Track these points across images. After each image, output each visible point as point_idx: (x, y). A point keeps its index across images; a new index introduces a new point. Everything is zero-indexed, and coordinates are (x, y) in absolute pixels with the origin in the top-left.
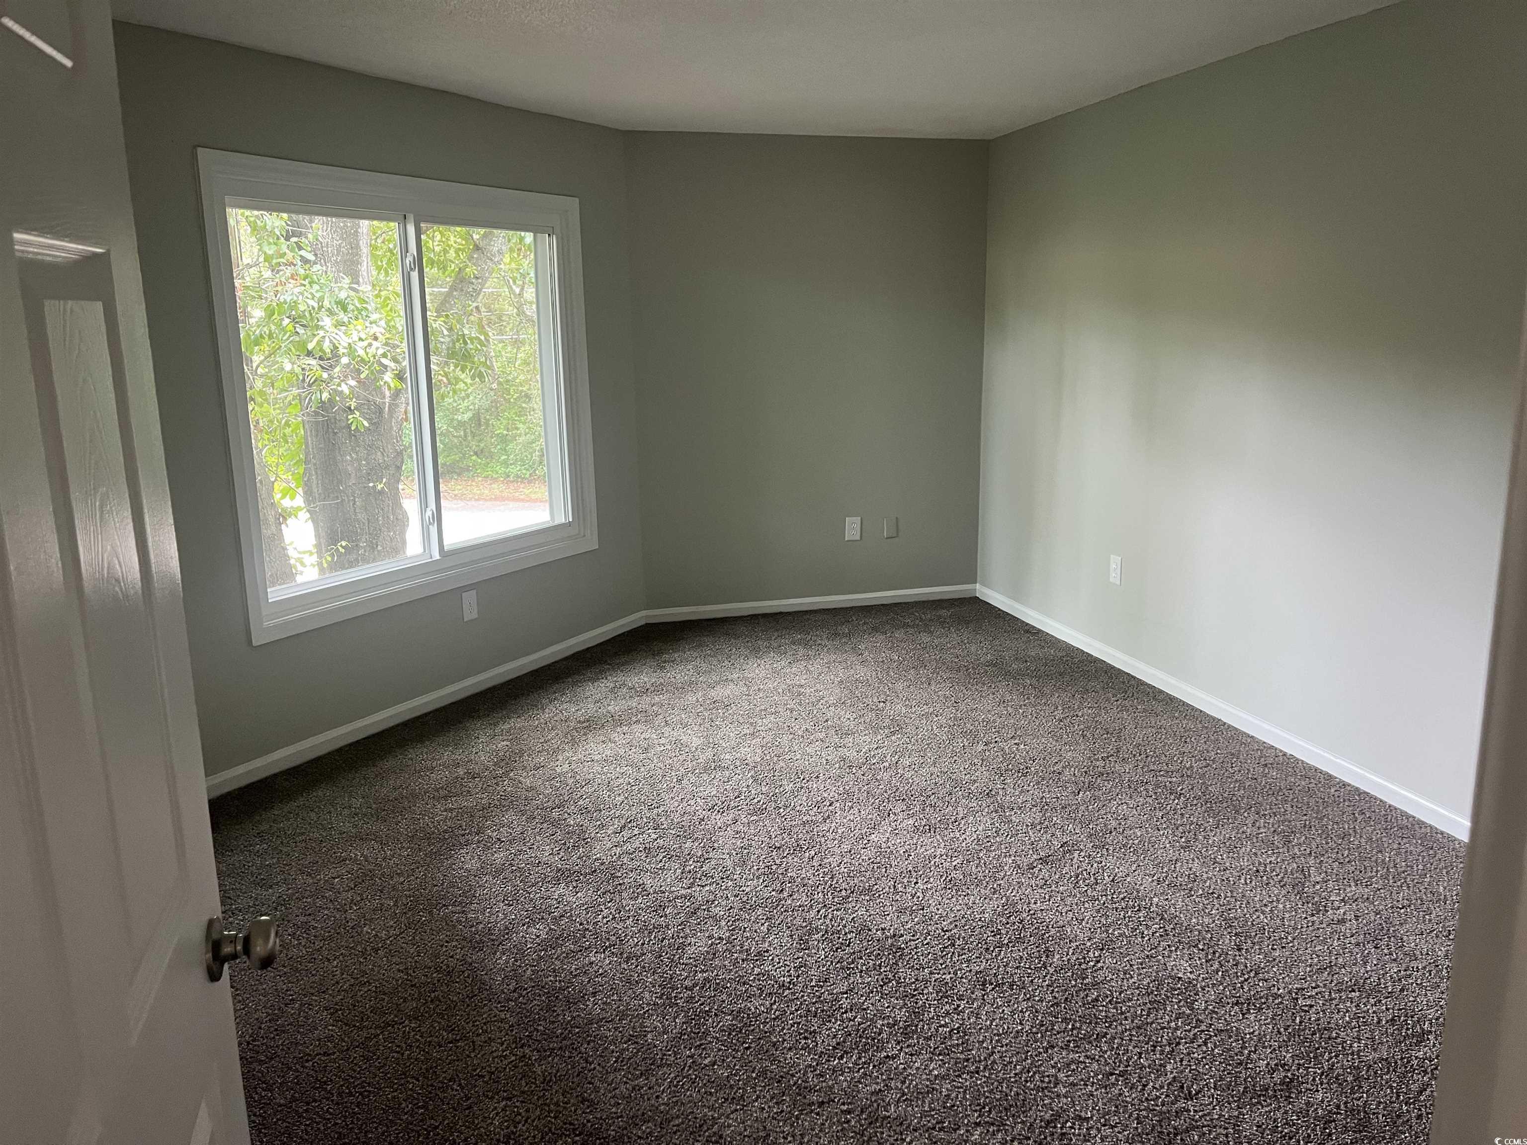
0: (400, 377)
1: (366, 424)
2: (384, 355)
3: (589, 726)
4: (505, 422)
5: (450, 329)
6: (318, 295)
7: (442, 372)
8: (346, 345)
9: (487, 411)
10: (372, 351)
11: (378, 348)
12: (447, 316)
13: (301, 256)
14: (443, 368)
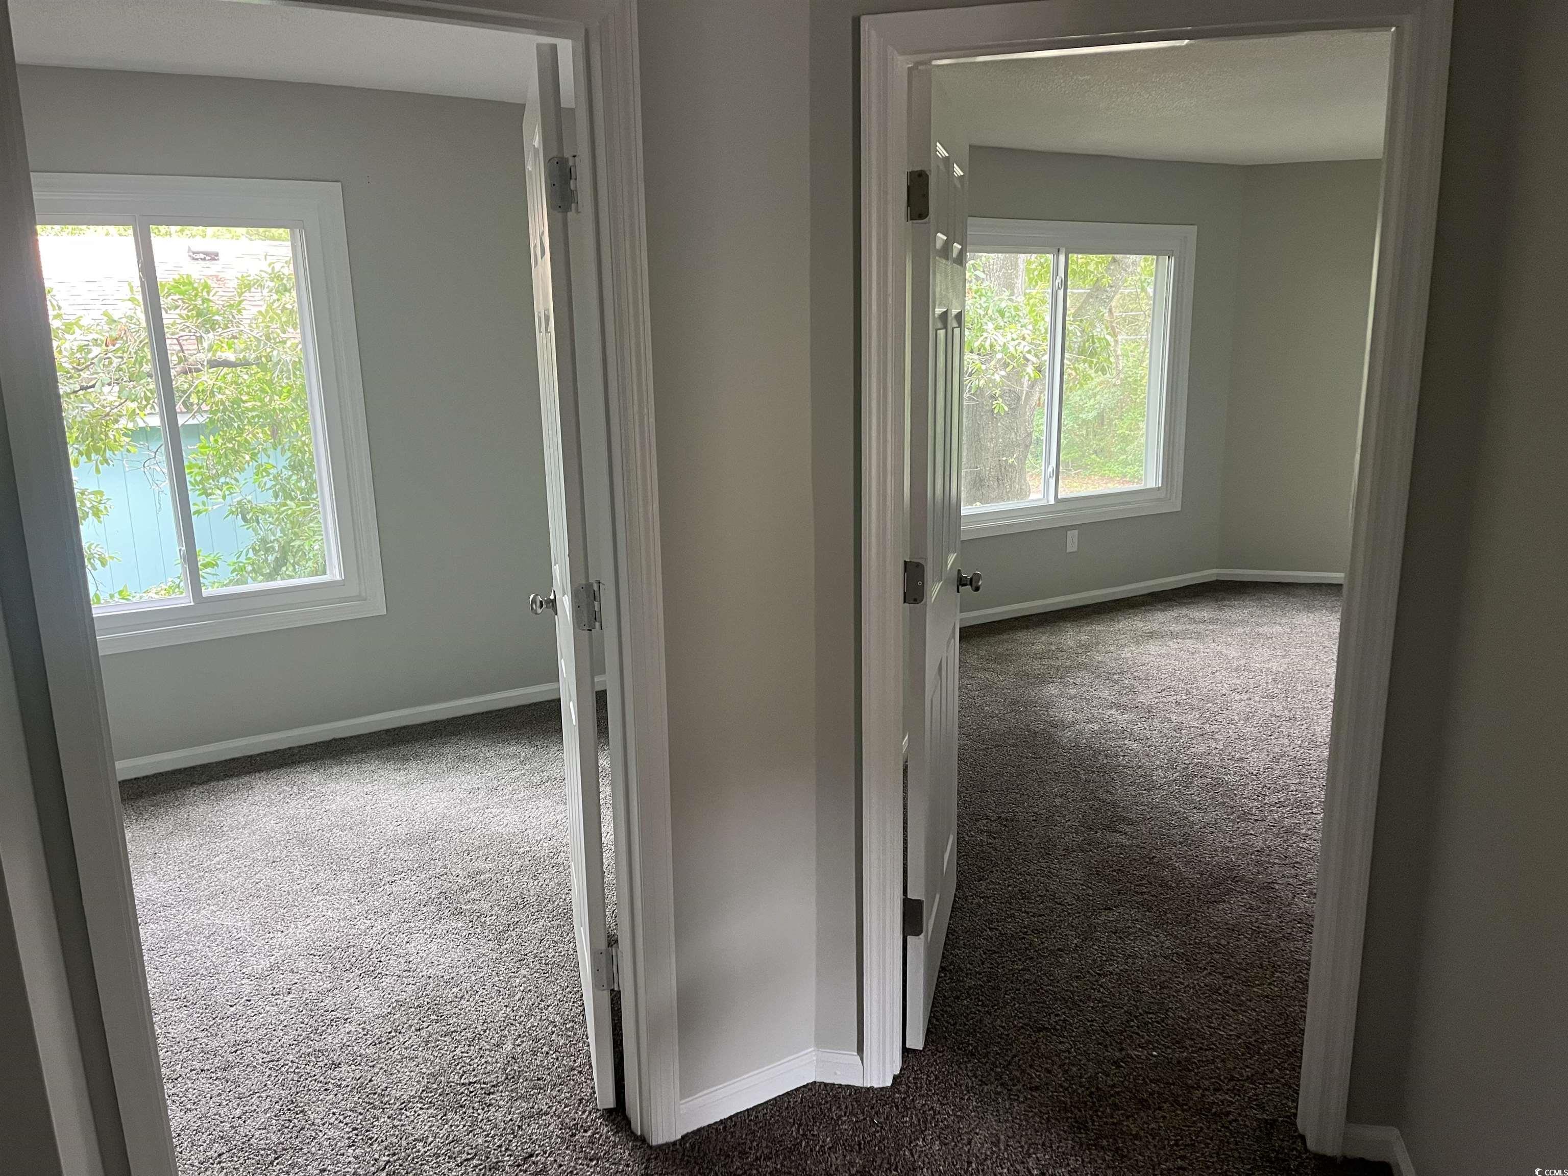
0: (1039, 370)
1: (1006, 409)
2: (1029, 352)
3: (1152, 635)
4: (1128, 422)
5: (1083, 331)
6: (984, 305)
7: (1072, 366)
8: (1002, 344)
9: (1112, 410)
10: (1020, 349)
11: (1024, 347)
12: (1081, 321)
13: (975, 275)
14: (1074, 364)
